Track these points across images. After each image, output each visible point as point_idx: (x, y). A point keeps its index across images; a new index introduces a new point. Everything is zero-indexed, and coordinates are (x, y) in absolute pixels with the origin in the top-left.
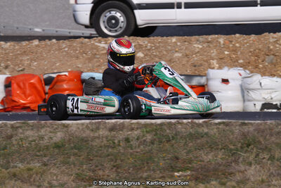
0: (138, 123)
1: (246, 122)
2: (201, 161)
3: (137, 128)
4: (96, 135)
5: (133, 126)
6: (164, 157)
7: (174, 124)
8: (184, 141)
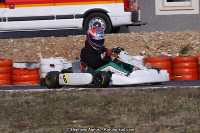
0: (28, 92)
1: (99, 89)
2: (84, 113)
3: (30, 95)
4: (5, 99)
5: (26, 93)
6: (58, 112)
7: (53, 92)
8: (65, 102)
